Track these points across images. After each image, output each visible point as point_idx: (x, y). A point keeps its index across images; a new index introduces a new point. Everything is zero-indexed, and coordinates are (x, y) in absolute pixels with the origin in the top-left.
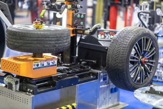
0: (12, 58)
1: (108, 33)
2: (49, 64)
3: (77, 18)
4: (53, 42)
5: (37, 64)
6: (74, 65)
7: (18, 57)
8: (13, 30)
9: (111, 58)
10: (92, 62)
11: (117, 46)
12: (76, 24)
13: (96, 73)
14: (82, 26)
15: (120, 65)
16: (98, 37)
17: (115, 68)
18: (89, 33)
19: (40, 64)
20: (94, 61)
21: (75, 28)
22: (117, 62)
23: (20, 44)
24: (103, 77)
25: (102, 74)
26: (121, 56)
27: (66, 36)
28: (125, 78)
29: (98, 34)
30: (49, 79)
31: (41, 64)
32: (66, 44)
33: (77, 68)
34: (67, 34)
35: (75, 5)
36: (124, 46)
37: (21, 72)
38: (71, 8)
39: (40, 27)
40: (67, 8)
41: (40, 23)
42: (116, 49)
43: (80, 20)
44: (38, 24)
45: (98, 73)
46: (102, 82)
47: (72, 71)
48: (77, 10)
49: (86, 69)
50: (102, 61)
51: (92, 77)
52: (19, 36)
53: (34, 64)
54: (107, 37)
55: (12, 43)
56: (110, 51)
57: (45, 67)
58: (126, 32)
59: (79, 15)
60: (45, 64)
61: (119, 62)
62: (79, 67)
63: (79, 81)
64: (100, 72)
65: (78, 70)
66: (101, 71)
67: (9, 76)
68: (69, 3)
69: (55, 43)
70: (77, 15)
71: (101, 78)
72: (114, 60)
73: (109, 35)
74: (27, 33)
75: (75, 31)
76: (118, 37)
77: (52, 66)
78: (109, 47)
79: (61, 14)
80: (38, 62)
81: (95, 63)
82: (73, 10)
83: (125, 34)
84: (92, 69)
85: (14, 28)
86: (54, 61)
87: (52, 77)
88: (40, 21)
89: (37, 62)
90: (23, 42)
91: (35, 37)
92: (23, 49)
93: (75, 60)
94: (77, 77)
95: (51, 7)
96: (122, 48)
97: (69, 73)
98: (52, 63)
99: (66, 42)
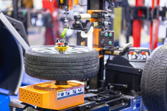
0: (33, 87)
1: (140, 53)
2: (75, 92)
3: (104, 37)
4: (81, 67)
5: (61, 92)
6: (102, 90)
7: (39, 86)
8: (33, 54)
9: (146, 82)
10: (123, 86)
11: (153, 68)
12: (104, 43)
13: (129, 99)
14: (110, 45)
15: (159, 90)
16: (128, 58)
17: (152, 94)
18: (118, 54)
19: (64, 92)
20: (124, 86)
21: (102, 49)
22: (155, 87)
23: (42, 71)
24: (136, 104)
25: (135, 100)
26: (159, 80)
27: (94, 59)
28: (165, 106)
29: (128, 54)
30: (75, 109)
31: (66, 93)
32: (95, 68)
33: (106, 94)
34: (96, 57)
35: (103, 23)
36: (163, 68)
37: (43, 104)
38: (97, 26)
39: (63, 50)
40: (93, 26)
41: (64, 45)
42: (152, 72)
43: (108, 39)
44: (61, 46)
45: (130, 99)
46: (135, 110)
47: (101, 98)
48: (105, 28)
49: (116, 95)
50: (134, 85)
51: (124, 104)
52: (40, 61)
53: (58, 93)
54: (139, 57)
55: (31, 69)
56: (145, 74)
57: (71, 96)
58: (162, 51)
59: (107, 33)
60: (71, 92)
61: (157, 87)
62: (108, 93)
63: (110, 110)
64: (132, 99)
65: (108, 97)
66: (133, 97)
67: (29, 108)
68: (95, 20)
69: (83, 68)
70: (105, 33)
71: (134, 105)
72: (151, 85)
73: (141, 55)
74: (50, 58)
75: (102, 52)
76: (154, 57)
77: (79, 94)
78: (144, 70)
79: (86, 33)
80: (63, 91)
81: (127, 87)
82: (100, 28)
83: (162, 54)
84: (123, 95)
85: (34, 52)
86: (81, 89)
87: (79, 107)
88: (63, 42)
89: (61, 91)
90: (45, 68)
91: (59, 62)
92: (45, 77)
93: (102, 84)
94: (107, 105)
95: (75, 26)
96: (160, 71)
97: (97, 101)
98: (79, 90)
99: (95, 66)
